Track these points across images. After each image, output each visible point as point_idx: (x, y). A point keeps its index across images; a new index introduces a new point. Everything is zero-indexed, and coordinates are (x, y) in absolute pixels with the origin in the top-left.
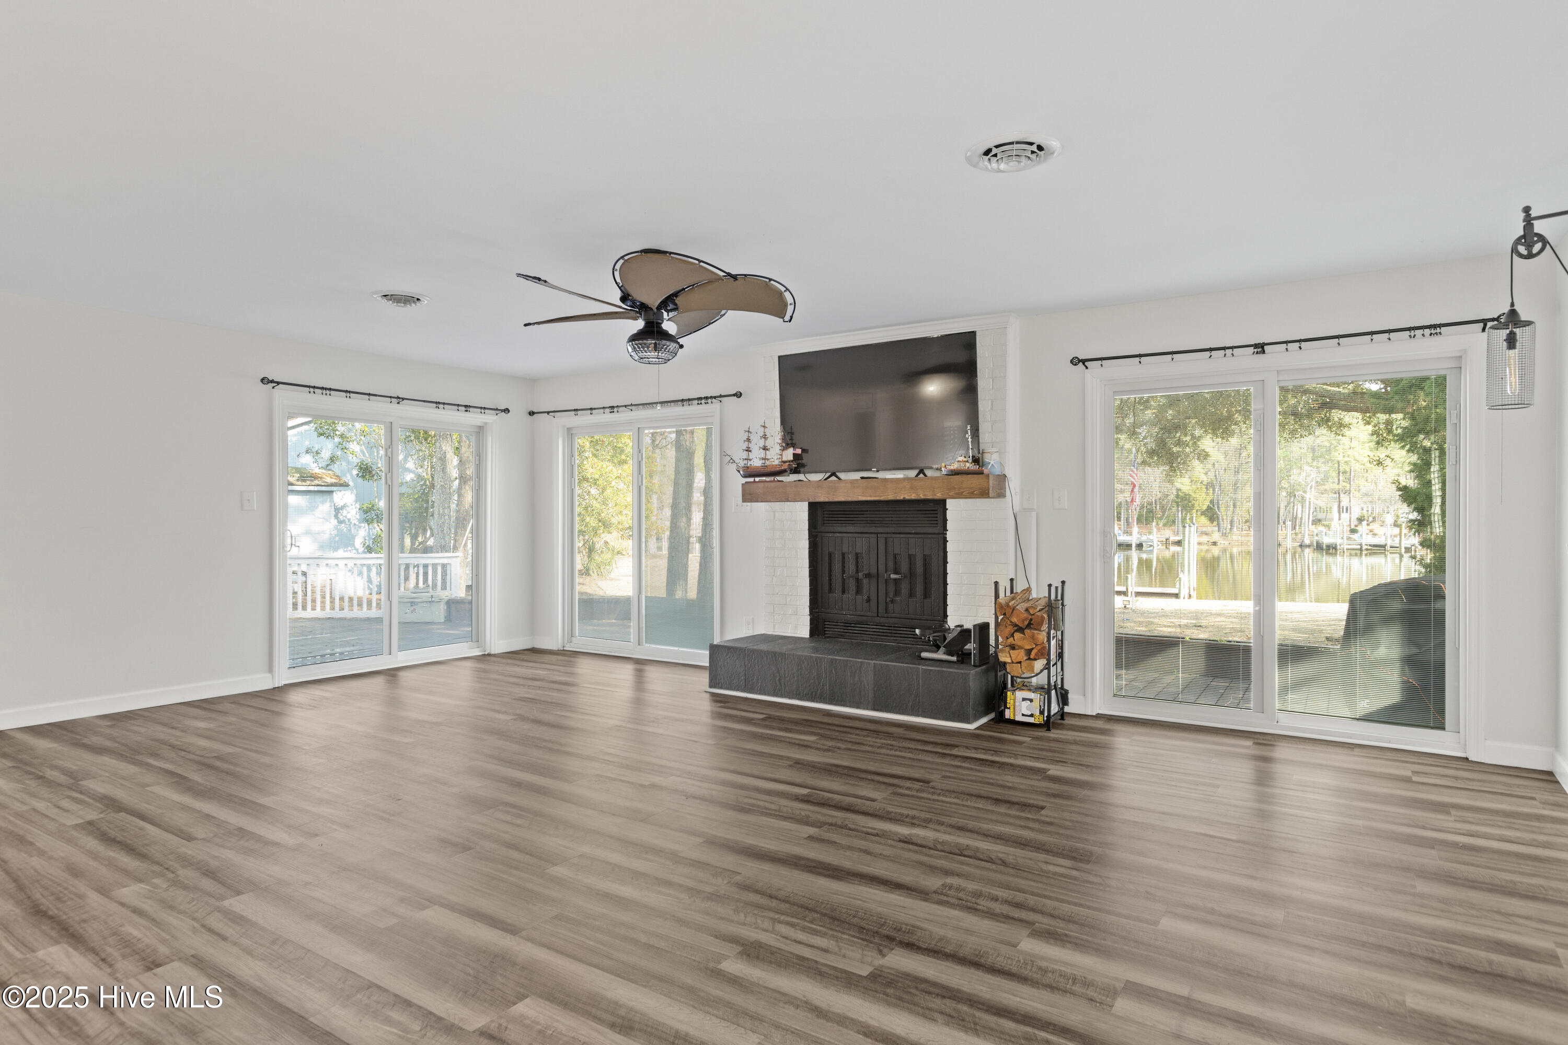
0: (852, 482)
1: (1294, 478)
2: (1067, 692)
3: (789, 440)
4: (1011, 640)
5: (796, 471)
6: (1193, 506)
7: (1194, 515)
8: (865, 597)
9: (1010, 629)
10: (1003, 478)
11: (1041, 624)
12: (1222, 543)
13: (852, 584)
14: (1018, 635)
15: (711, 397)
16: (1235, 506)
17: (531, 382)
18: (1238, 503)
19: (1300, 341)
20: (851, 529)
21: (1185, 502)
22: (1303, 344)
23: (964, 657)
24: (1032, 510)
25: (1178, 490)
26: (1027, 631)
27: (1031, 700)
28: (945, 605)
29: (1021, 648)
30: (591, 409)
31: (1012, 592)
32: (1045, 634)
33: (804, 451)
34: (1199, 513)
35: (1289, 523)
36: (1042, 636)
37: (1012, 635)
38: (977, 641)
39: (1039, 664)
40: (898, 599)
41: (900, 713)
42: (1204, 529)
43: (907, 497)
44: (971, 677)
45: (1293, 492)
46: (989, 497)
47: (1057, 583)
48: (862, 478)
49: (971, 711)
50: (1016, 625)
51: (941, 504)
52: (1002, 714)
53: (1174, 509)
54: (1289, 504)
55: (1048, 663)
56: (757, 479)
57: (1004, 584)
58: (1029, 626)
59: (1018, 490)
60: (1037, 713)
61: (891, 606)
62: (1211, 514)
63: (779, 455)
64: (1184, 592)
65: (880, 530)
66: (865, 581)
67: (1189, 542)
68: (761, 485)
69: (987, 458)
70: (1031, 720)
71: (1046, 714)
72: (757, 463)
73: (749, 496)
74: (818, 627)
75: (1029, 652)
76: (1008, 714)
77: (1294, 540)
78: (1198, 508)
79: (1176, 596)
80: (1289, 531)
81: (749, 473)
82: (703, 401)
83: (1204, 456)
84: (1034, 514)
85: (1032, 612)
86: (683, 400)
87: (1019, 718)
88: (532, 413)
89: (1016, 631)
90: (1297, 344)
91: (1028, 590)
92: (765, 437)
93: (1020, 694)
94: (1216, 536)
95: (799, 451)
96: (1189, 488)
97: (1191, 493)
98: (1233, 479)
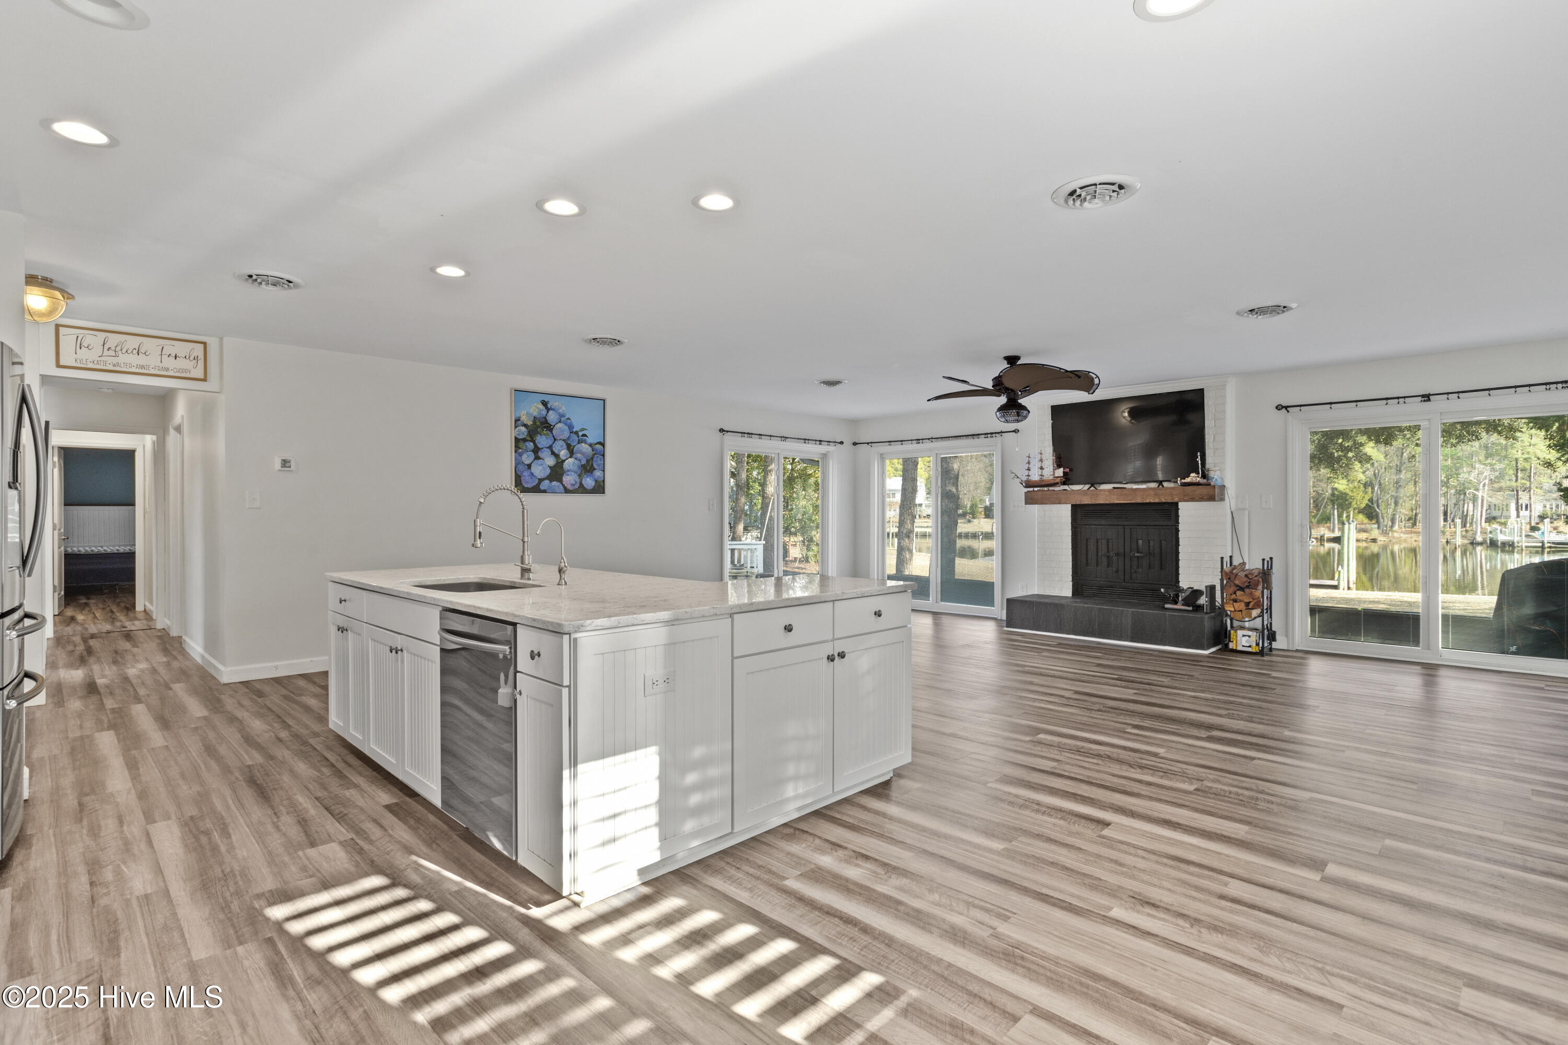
0: (1109, 491)
1: (1463, 476)
2: (1274, 633)
3: (1059, 463)
4: (1234, 596)
5: (1064, 483)
6: (1350, 504)
7: (1352, 513)
8: (1115, 569)
9: (1233, 589)
10: (1223, 487)
11: (1257, 585)
12: (1382, 539)
13: (1105, 560)
14: (1239, 593)
15: (995, 433)
16: (1396, 503)
17: (854, 422)
18: (1401, 501)
19: (1459, 392)
20: (1103, 522)
21: (1341, 501)
22: (1461, 395)
23: (1198, 608)
24: (1244, 509)
25: (1334, 489)
26: (1247, 590)
27: (1249, 636)
28: (1177, 574)
29: (1241, 601)
30: (902, 441)
31: (1231, 564)
32: (1260, 592)
33: (1071, 470)
34: (1356, 511)
35: (1458, 521)
36: (1258, 593)
37: (1235, 593)
38: (1209, 596)
39: (1255, 613)
40: (1140, 570)
41: (1151, 644)
42: (1363, 526)
43: (1152, 501)
44: (1206, 620)
45: (1464, 490)
46: (1215, 501)
47: (1267, 559)
48: (1114, 488)
49: (1205, 642)
50: (1238, 586)
51: (1175, 505)
52: (1227, 645)
53: (1329, 507)
54: (1458, 501)
55: (1262, 612)
56: (1036, 489)
57: (1227, 559)
58: (1248, 587)
59: (1234, 496)
60: (1254, 644)
61: (1134, 575)
62: (1370, 513)
63: (1050, 471)
64: (1343, 584)
65: (1126, 523)
66: (1115, 558)
67: (1348, 538)
68: (1040, 493)
69: (1211, 474)
70: (1249, 650)
71: (1261, 645)
72: (1035, 477)
73: (1030, 500)
74: (1077, 590)
75: (1247, 604)
76: (1232, 646)
77: (1463, 537)
78: (1355, 506)
79: (1336, 587)
80: (1459, 528)
81: (1029, 484)
82: (989, 435)
83: (1365, 459)
84: (1247, 512)
85: (1250, 577)
86: (973, 435)
87: (1240, 648)
88: (855, 444)
89: (1238, 590)
90: (1456, 395)
91: (1244, 564)
92: (1041, 460)
93: (1240, 633)
94: (1375, 533)
95: (1067, 470)
96: (1345, 487)
97: (1347, 491)
98: (1395, 477)
